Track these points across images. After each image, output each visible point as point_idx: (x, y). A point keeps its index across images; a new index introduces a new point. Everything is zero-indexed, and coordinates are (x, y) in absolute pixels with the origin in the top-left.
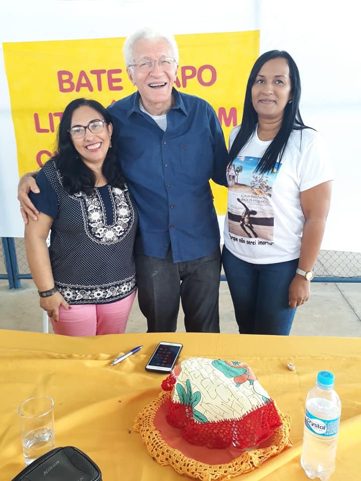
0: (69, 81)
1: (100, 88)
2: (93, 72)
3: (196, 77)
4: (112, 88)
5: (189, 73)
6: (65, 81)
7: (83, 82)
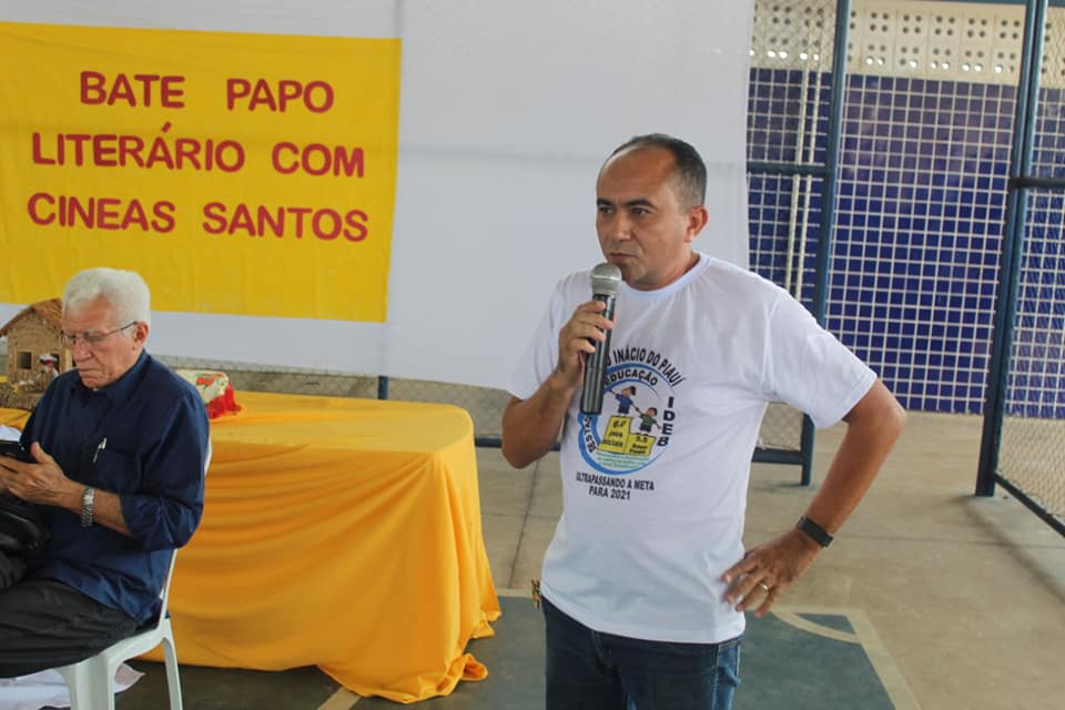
0: (98, 88)
1: (147, 102)
2: (138, 77)
3: (301, 99)
4: (166, 103)
5: (290, 90)
6: (92, 87)
7: (121, 91)
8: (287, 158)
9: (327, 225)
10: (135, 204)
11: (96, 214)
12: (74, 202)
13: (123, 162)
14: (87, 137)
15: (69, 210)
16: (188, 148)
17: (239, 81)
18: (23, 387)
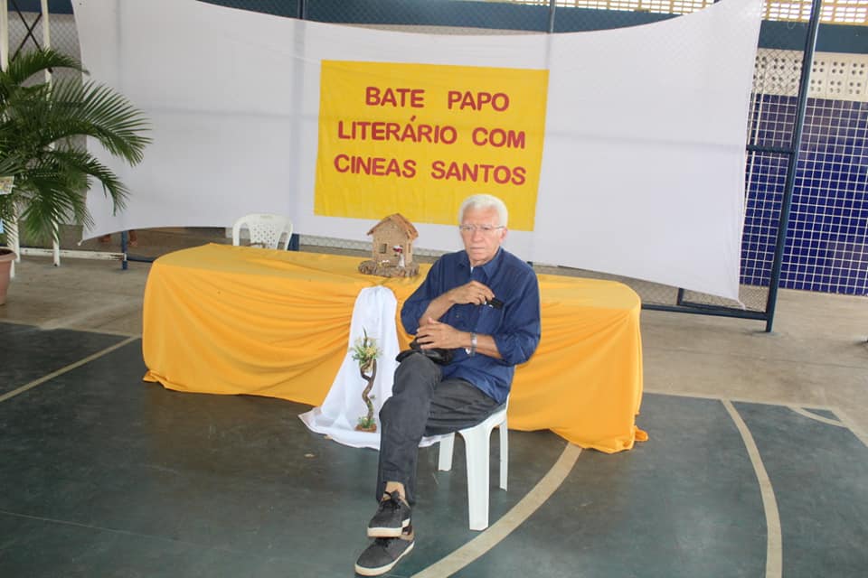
0: (376, 96)
1: (403, 105)
2: (398, 90)
3: (490, 103)
4: (413, 105)
5: (484, 98)
6: (372, 96)
7: (389, 98)
8: (481, 137)
9: (502, 175)
10: (394, 161)
11: (372, 167)
12: (360, 160)
13: (388, 138)
14: (369, 124)
15: (357, 164)
16: (425, 130)
17: (455, 93)
18: (383, 264)
